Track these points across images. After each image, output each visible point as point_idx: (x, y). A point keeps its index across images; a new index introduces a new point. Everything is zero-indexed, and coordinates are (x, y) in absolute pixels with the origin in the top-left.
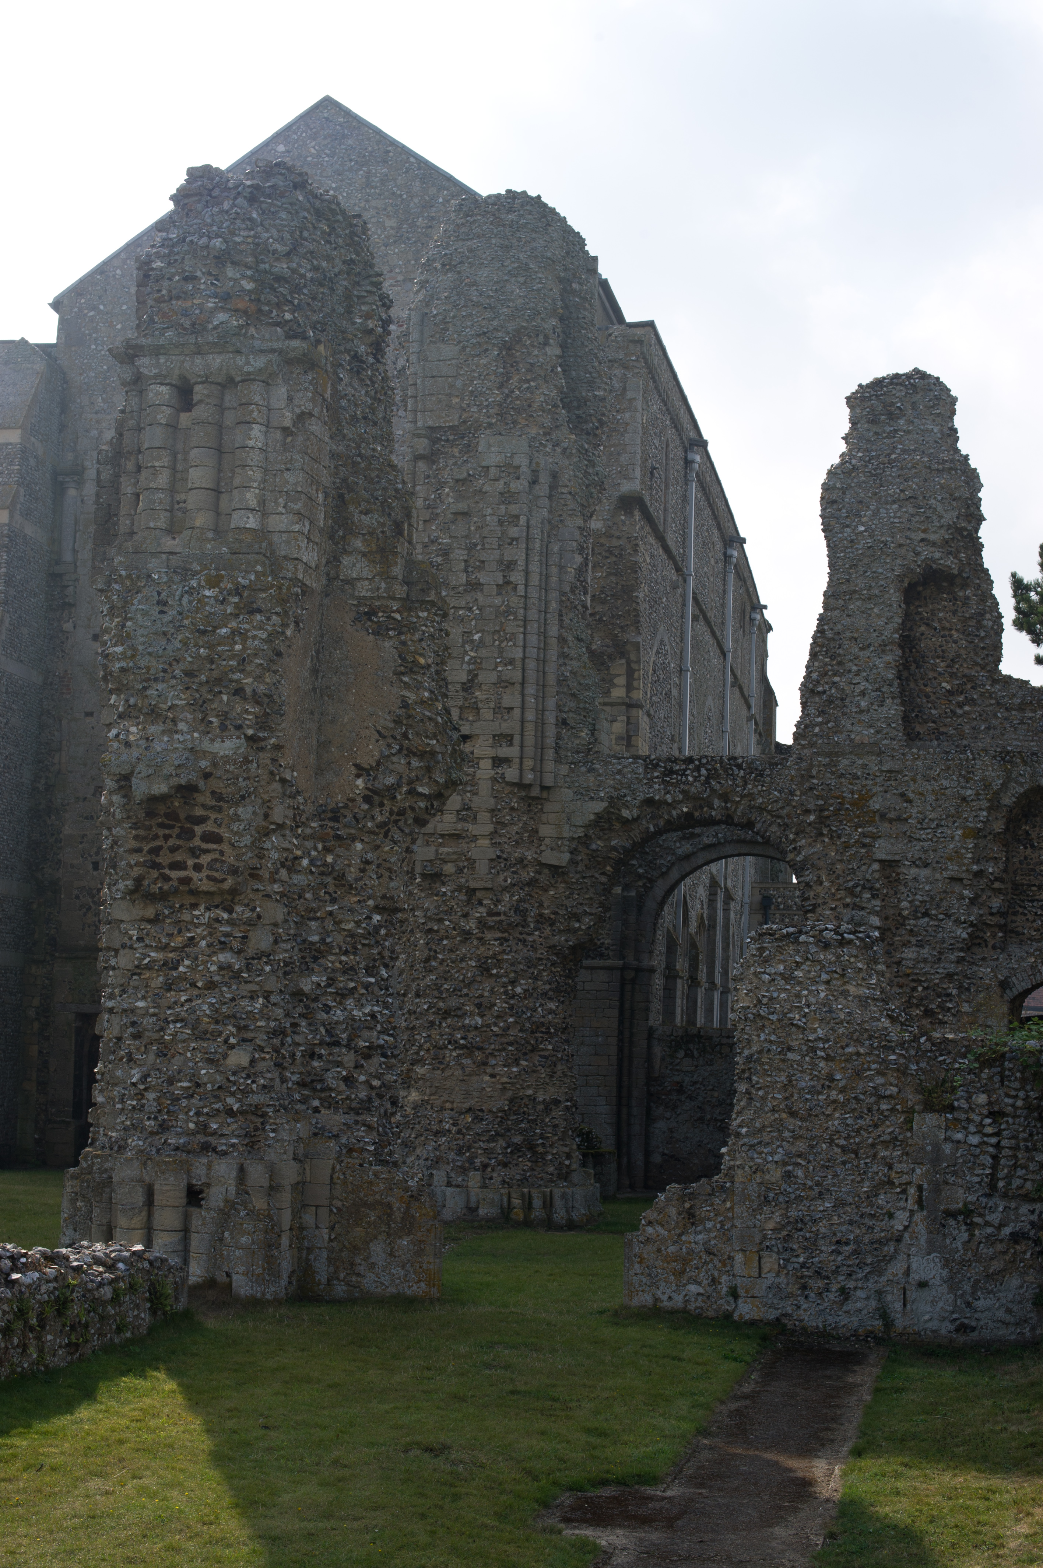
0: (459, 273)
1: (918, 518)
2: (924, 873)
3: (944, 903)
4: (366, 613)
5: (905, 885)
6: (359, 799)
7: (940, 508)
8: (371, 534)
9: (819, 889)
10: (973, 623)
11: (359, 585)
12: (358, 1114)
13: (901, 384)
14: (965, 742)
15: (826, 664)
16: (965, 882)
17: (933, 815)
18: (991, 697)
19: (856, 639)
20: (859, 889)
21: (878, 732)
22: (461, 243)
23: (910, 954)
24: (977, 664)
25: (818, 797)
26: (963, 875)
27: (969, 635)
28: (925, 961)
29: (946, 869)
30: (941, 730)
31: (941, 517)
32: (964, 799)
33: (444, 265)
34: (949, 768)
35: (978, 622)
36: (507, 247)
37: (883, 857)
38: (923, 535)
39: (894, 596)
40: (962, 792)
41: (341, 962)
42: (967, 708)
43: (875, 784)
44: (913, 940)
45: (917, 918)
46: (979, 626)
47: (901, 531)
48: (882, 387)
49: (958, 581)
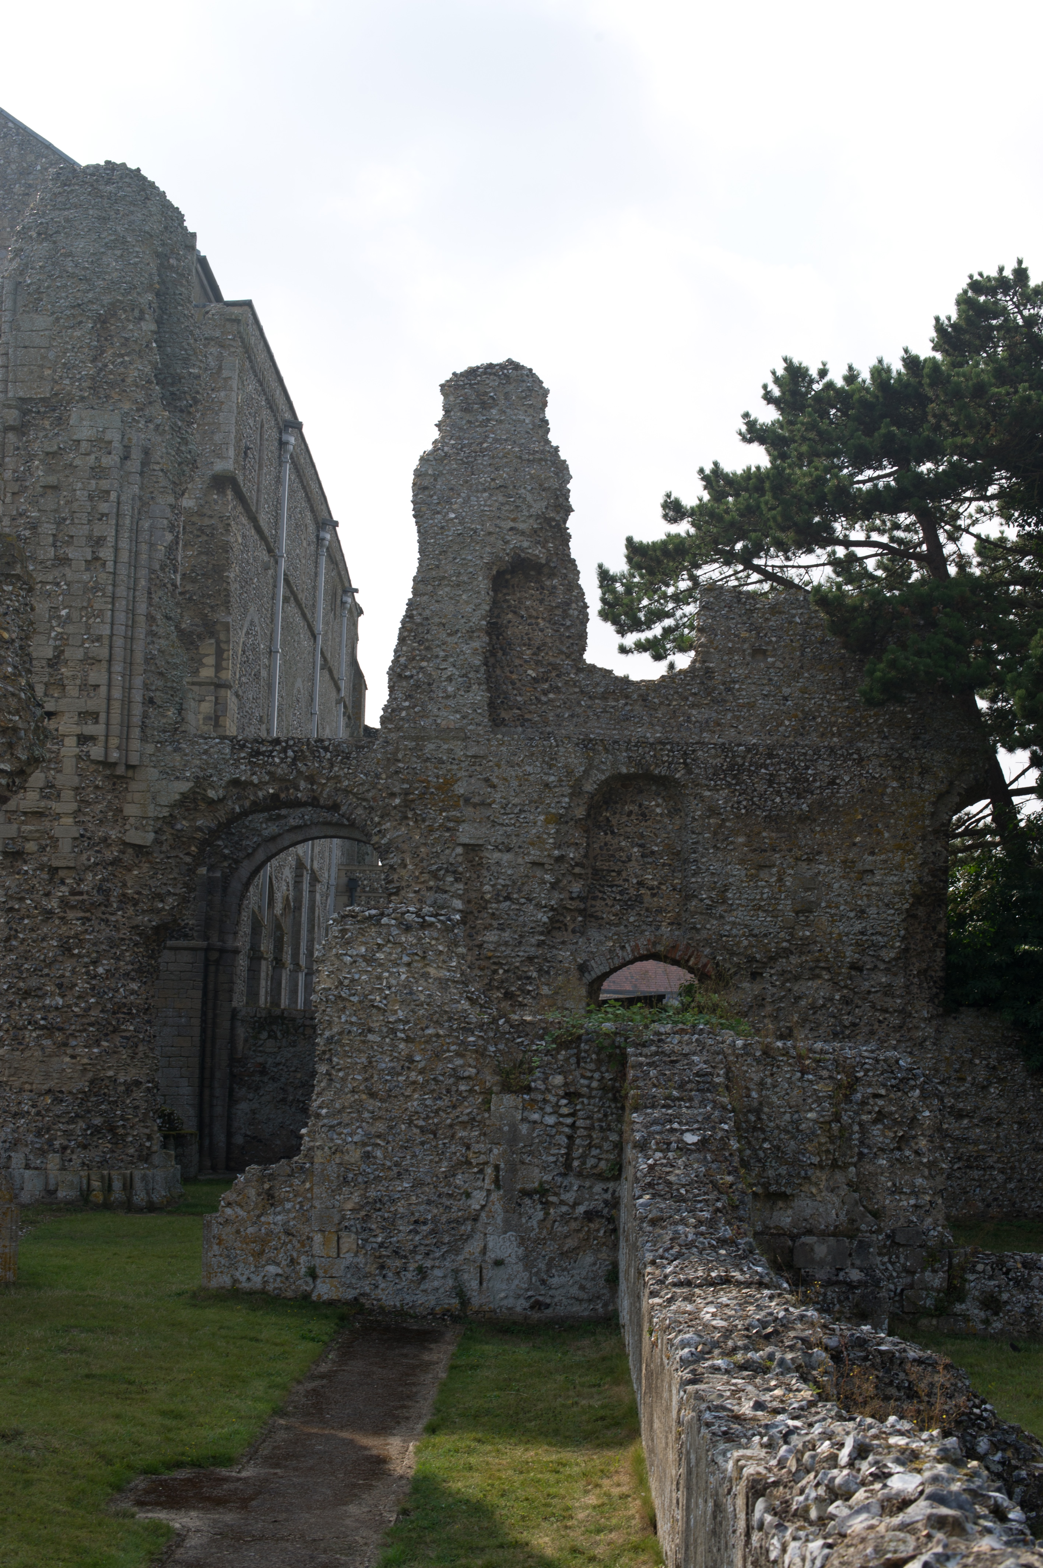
0: (55, 242)
1: (507, 507)
2: (507, 857)
3: (526, 888)
5: (488, 869)
7: (529, 498)
9: (403, 872)
10: (559, 612)
13: (495, 374)
14: (549, 729)
15: (414, 649)
16: (546, 866)
17: (516, 801)
18: (575, 685)
19: (444, 625)
20: (442, 872)
21: (464, 717)
22: (57, 212)
23: (491, 937)
24: (562, 652)
25: (403, 781)
26: (545, 860)
27: (555, 623)
28: (506, 944)
29: (528, 854)
30: (526, 716)
31: (530, 507)
32: (547, 785)
33: (39, 234)
34: (532, 754)
35: (565, 611)
36: (104, 218)
37: (467, 841)
38: (512, 524)
39: (483, 584)
40: (545, 778)
42: (551, 696)
43: (460, 769)
44: (495, 924)
45: (499, 902)
46: (565, 615)
47: (491, 519)
48: (476, 376)
49: (546, 570)
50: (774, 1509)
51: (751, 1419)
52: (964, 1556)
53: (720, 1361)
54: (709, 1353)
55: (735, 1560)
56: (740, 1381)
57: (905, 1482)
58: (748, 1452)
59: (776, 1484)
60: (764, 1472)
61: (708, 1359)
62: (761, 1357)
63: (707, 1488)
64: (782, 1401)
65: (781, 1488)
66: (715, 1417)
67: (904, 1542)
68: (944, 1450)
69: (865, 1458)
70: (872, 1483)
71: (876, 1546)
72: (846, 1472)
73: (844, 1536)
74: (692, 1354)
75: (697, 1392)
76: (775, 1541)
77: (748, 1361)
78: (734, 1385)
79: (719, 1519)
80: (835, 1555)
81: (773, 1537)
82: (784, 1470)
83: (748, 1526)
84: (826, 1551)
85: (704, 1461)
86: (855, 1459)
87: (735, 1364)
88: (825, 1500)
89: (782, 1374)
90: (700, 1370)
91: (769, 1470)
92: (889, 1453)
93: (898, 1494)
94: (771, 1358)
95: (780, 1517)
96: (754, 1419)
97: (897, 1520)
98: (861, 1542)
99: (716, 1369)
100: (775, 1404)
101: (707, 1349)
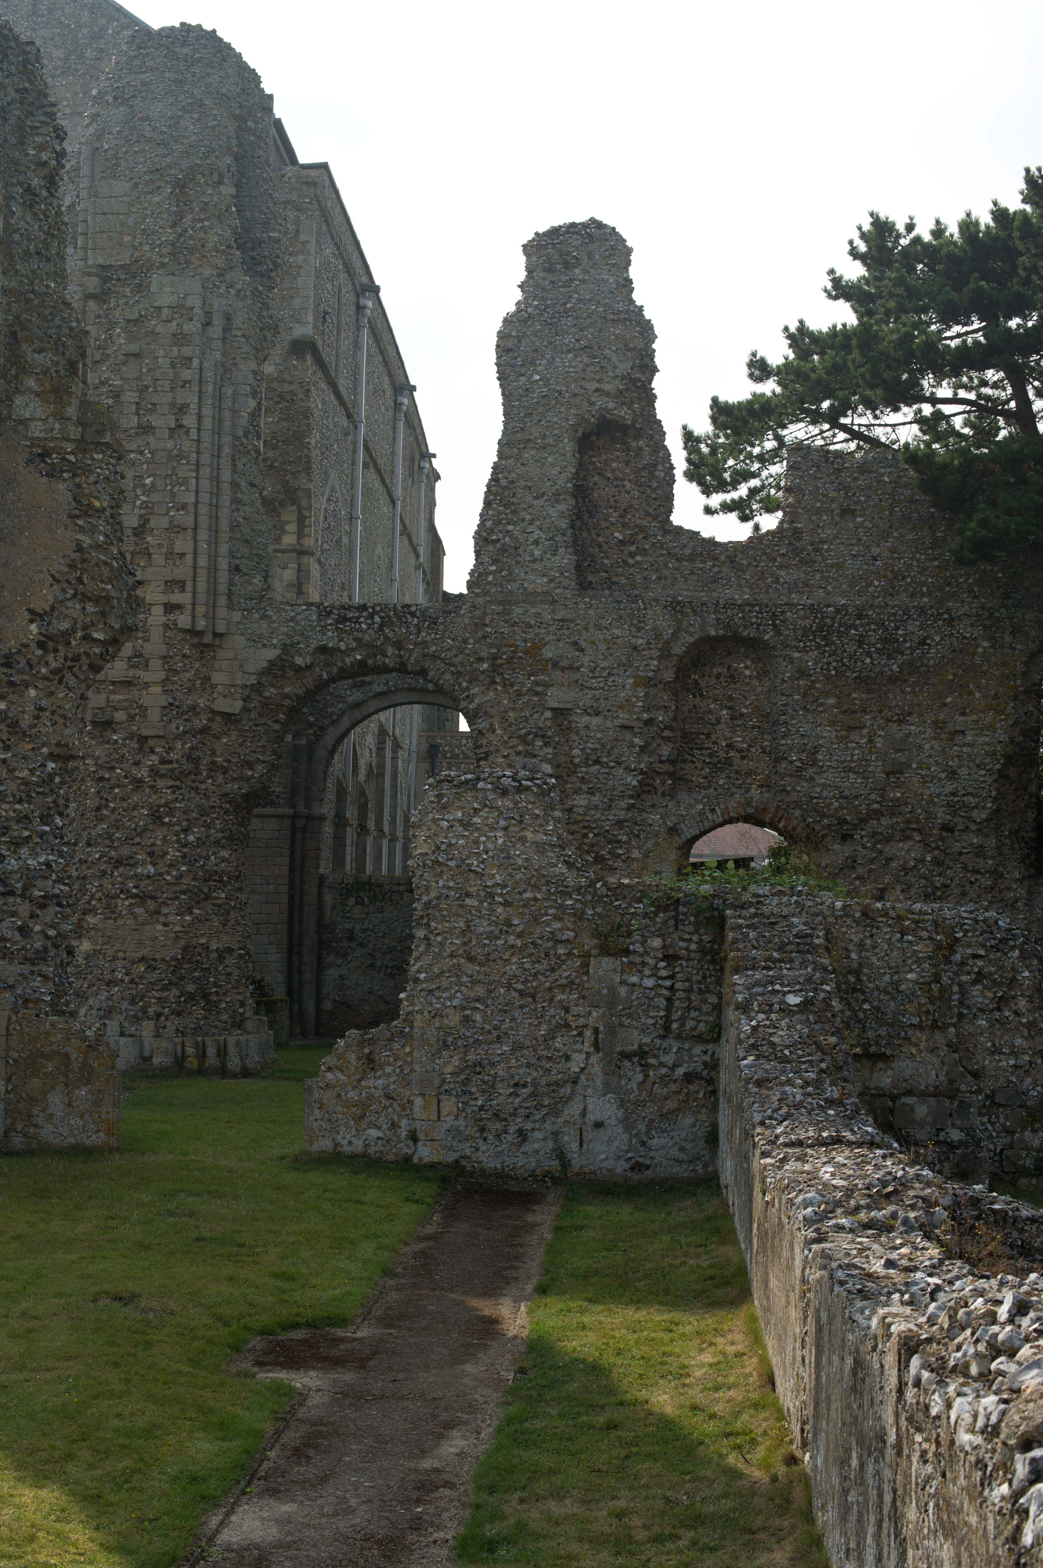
0: (131, 107)
1: (592, 368)
2: (595, 721)
3: (615, 751)
4: (39, 455)
5: (577, 733)
6: (33, 645)
7: (614, 358)
8: (45, 373)
9: (492, 737)
10: (645, 473)
11: (32, 425)
12: (33, 964)
13: (577, 233)
14: (636, 592)
15: (500, 513)
16: (635, 730)
17: (605, 664)
18: (662, 548)
19: (530, 488)
20: (531, 737)
21: (551, 581)
22: (133, 76)
23: (581, 801)
24: (648, 514)
25: (491, 646)
26: (634, 724)
27: (641, 485)
28: (596, 807)
29: (617, 717)
30: (613, 579)
31: (615, 367)
32: (635, 648)
33: (115, 98)
34: (620, 617)
35: (651, 473)
36: (181, 81)
37: (555, 705)
38: (597, 385)
39: (568, 446)
40: (633, 641)
41: (15, 811)
42: (638, 558)
43: (548, 633)
44: (585, 787)
45: (588, 766)
46: (652, 477)
47: (575, 380)
48: (559, 236)
49: (631, 432)
50: (930, 1366)
51: (884, 1277)
53: (844, 1220)
54: (832, 1212)
55: (884, 1416)
56: (865, 1240)
58: (893, 1310)
59: (929, 1341)
60: (915, 1329)
61: (831, 1218)
62: (884, 1216)
63: (843, 1345)
64: (910, 1260)
65: (934, 1345)
66: (848, 1275)
69: (1026, 1314)
70: (1036, 1339)
73: (1018, 1391)
74: (816, 1213)
75: (823, 1251)
76: (936, 1397)
77: (872, 1220)
78: (859, 1243)
79: (860, 1375)
80: (1013, 1410)
81: (933, 1393)
82: (935, 1327)
83: (900, 1382)
84: (1002, 1406)
85: (840, 1318)
86: (1015, 1315)
87: (858, 1222)
88: (986, 1356)
89: (906, 1232)
90: (824, 1229)
91: (920, 1326)
94: (894, 1216)
95: (938, 1374)
96: (887, 1277)
99: (840, 1228)
100: (904, 1262)
101: (830, 1208)
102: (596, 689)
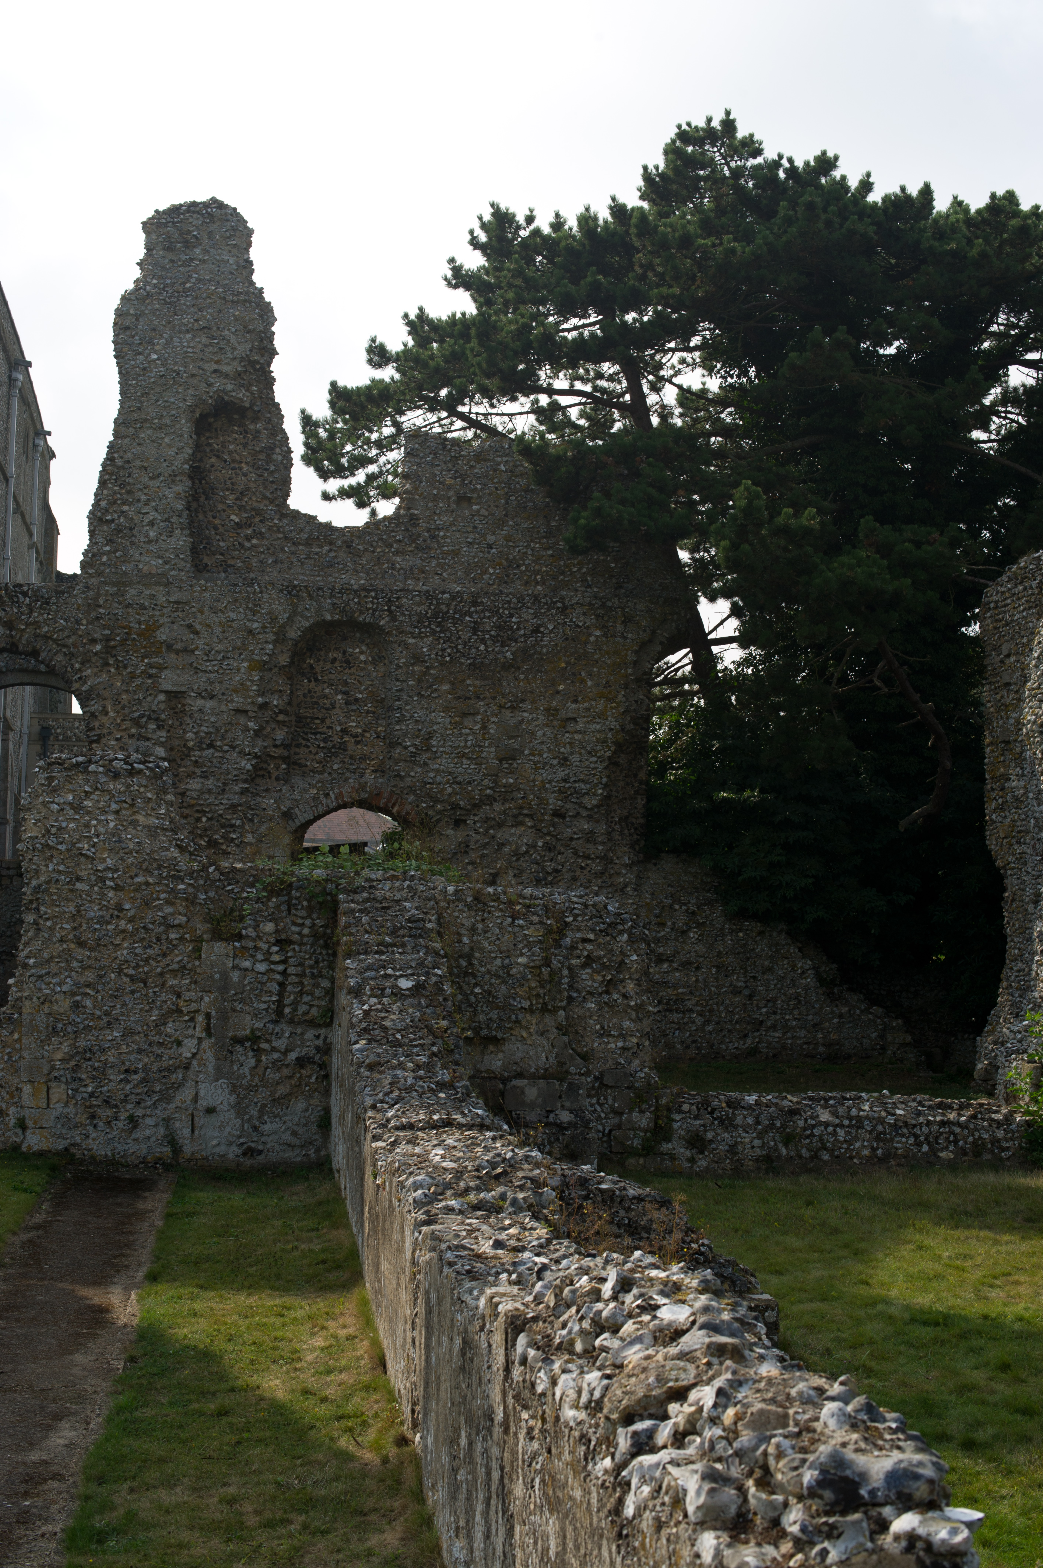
1: (211, 349)
2: (210, 704)
3: (229, 735)
5: (191, 716)
7: (233, 340)
9: (104, 719)
10: (262, 456)
13: (198, 213)
14: (252, 575)
15: (115, 493)
16: (250, 714)
17: (219, 647)
18: (279, 531)
19: (146, 468)
20: (144, 720)
21: (166, 563)
23: (194, 785)
24: (265, 497)
25: (104, 627)
26: (249, 707)
27: (259, 468)
28: (210, 792)
29: (232, 701)
30: (229, 562)
31: (234, 349)
32: (250, 632)
34: (236, 601)
35: (268, 456)
37: (169, 688)
38: (215, 367)
39: (185, 426)
40: (249, 624)
42: (255, 541)
43: (162, 615)
44: (198, 771)
45: (202, 749)
46: (269, 460)
47: (194, 361)
48: (179, 214)
49: (249, 414)
50: (536, 1344)
51: (492, 1258)
52: (755, 1382)
53: (453, 1202)
54: (442, 1194)
55: (492, 1395)
56: (474, 1221)
57: (674, 1313)
58: (501, 1289)
59: (535, 1319)
60: (522, 1308)
61: (441, 1200)
62: (493, 1197)
63: (452, 1326)
64: (519, 1240)
65: (541, 1323)
66: (457, 1256)
67: (685, 1370)
68: (705, 1281)
69: (629, 1291)
70: (639, 1315)
71: (658, 1375)
72: (612, 1305)
73: (621, 1367)
74: (426, 1195)
75: (433, 1233)
76: (542, 1374)
77: (481, 1201)
78: (468, 1225)
79: (468, 1355)
80: (616, 1385)
81: (539, 1371)
82: (541, 1306)
83: (507, 1361)
84: (605, 1382)
85: (449, 1299)
86: (619, 1292)
87: (468, 1204)
88: (590, 1333)
89: (515, 1213)
90: (434, 1211)
91: (526, 1305)
92: (652, 1285)
93: (670, 1324)
94: (503, 1197)
95: (544, 1351)
96: (495, 1257)
97: (673, 1350)
98: (642, 1372)
99: (450, 1210)
100: (513, 1243)
101: (439, 1190)
102: (210, 672)
